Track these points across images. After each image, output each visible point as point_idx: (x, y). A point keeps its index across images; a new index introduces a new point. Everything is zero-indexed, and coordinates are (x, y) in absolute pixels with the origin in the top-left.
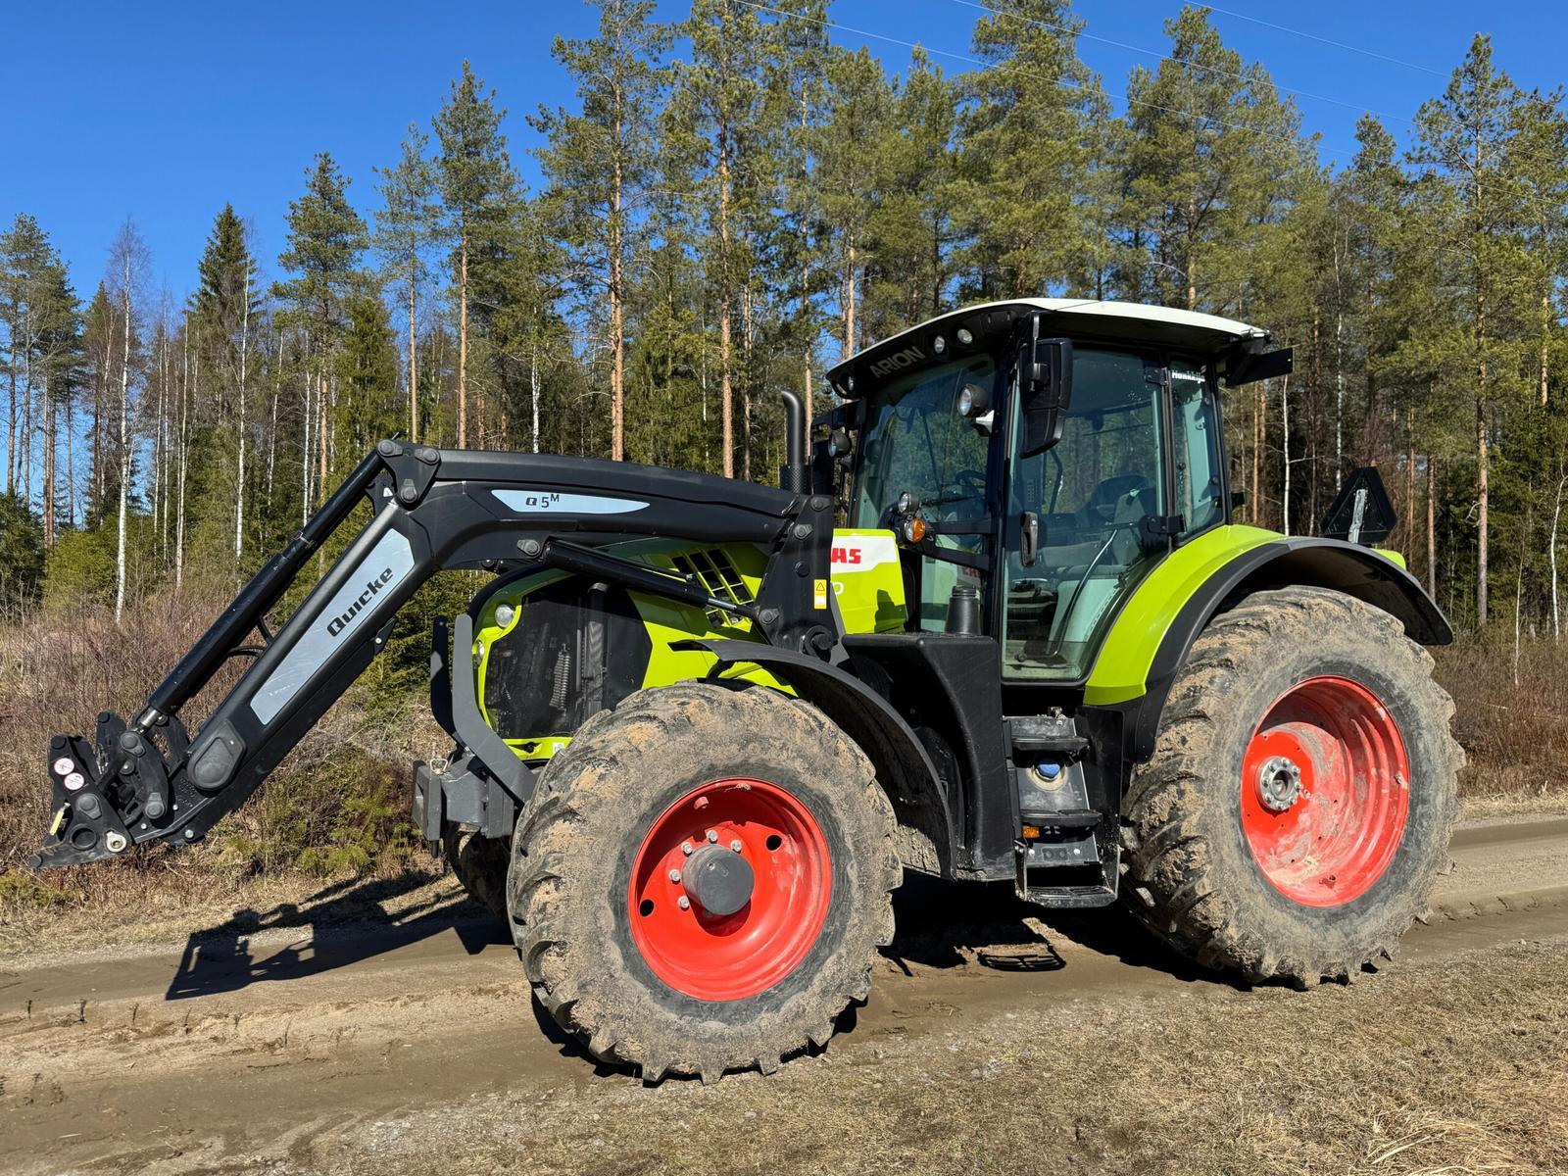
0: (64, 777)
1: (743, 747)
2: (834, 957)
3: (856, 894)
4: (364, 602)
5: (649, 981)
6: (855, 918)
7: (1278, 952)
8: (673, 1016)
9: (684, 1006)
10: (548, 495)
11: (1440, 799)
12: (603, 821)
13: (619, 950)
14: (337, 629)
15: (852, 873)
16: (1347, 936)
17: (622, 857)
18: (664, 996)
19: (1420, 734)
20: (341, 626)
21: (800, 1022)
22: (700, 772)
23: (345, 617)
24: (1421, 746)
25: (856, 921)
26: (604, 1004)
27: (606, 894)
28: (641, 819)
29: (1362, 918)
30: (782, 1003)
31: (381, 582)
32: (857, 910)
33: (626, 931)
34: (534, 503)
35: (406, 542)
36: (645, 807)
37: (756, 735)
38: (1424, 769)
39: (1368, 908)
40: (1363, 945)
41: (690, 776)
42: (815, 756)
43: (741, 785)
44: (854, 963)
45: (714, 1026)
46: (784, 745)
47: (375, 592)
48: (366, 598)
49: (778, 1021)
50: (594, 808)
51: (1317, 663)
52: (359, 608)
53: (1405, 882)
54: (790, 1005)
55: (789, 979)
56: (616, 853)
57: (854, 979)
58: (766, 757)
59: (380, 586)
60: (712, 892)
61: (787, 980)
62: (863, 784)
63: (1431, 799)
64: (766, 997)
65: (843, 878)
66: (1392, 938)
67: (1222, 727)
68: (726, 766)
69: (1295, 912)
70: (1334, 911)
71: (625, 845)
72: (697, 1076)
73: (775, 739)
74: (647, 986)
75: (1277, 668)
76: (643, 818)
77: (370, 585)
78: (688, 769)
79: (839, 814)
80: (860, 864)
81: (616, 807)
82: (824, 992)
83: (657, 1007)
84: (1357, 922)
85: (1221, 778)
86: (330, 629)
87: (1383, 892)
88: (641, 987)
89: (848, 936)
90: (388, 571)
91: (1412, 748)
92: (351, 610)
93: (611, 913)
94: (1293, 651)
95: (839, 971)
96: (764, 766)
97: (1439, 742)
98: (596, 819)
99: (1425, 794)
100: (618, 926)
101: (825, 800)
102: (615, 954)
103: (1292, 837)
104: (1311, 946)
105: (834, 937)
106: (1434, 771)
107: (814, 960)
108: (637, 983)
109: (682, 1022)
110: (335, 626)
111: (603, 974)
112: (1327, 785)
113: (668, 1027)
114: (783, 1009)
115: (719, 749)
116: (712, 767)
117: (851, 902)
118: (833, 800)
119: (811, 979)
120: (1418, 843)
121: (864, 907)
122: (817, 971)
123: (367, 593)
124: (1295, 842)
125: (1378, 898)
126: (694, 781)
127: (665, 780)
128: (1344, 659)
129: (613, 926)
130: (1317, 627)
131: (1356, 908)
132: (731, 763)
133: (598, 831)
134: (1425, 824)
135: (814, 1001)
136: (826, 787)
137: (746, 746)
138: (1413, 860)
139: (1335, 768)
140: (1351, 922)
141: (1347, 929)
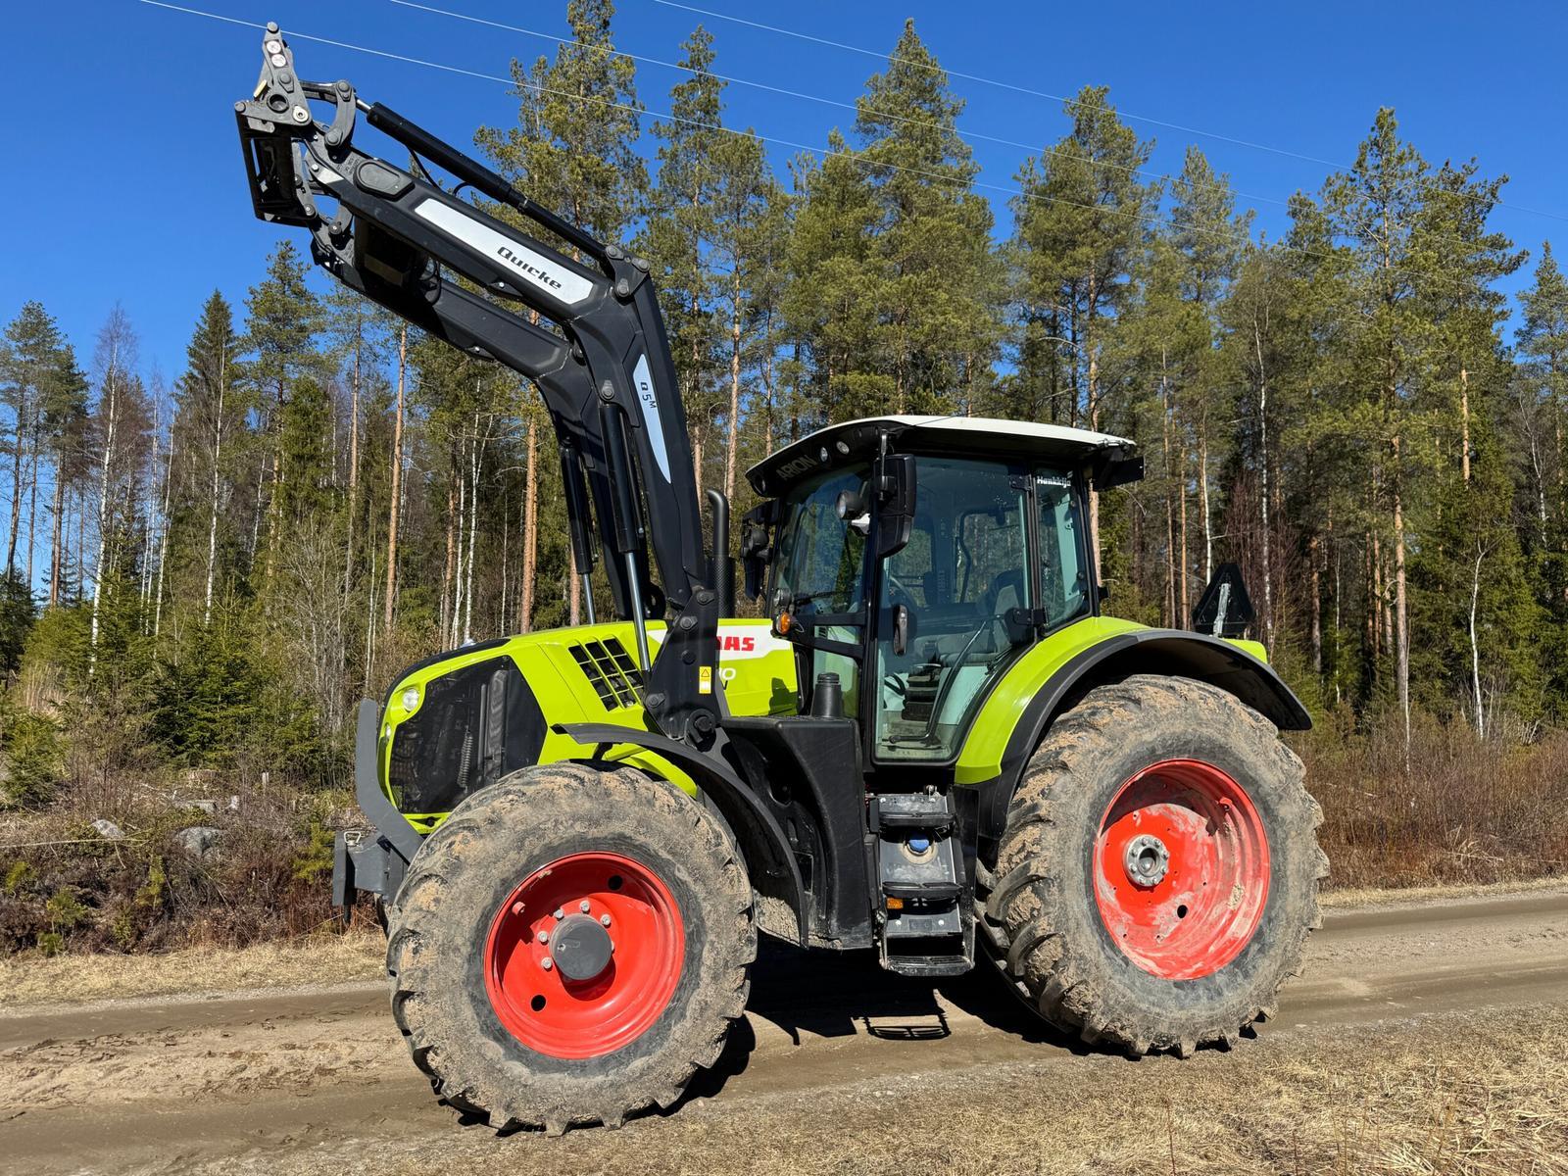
1: (520, 848)
2: (707, 947)
3: (697, 889)
5: (561, 1067)
6: (706, 907)
8: (600, 1078)
9: (603, 1065)
12: (438, 984)
15: (682, 874)
17: (473, 998)
18: (583, 1068)
21: (709, 1013)
22: (496, 891)
25: (709, 908)
26: (535, 1108)
27: (478, 1033)
28: (469, 961)
30: (684, 1009)
32: (704, 899)
33: (516, 1046)
36: (466, 950)
37: (525, 831)
41: (489, 901)
42: (590, 810)
43: (541, 875)
44: (727, 940)
45: (638, 1063)
46: (556, 821)
49: (688, 1026)
50: (424, 979)
54: (692, 1006)
55: (681, 987)
56: (465, 999)
57: (736, 951)
58: (547, 841)
60: (575, 966)
61: (679, 989)
62: (648, 802)
64: (668, 1014)
65: (678, 883)
68: (516, 872)
71: (470, 989)
73: (545, 822)
74: (562, 1071)
76: (470, 959)
78: (484, 898)
79: (641, 839)
80: (684, 864)
81: (441, 967)
82: (715, 978)
83: (582, 1080)
88: (557, 1076)
89: (709, 924)
93: (493, 1043)
95: (718, 954)
96: (550, 850)
98: (430, 987)
101: (622, 837)
105: (698, 931)
107: (692, 959)
108: (552, 1075)
109: (610, 1078)
111: (517, 1090)
113: (601, 1088)
114: (688, 1014)
115: (500, 865)
116: (504, 882)
117: (696, 897)
118: (628, 832)
119: (698, 975)
121: (709, 893)
126: (496, 902)
127: (469, 920)
132: (519, 866)
133: (439, 993)
135: (711, 991)
136: (617, 827)
137: (523, 845)
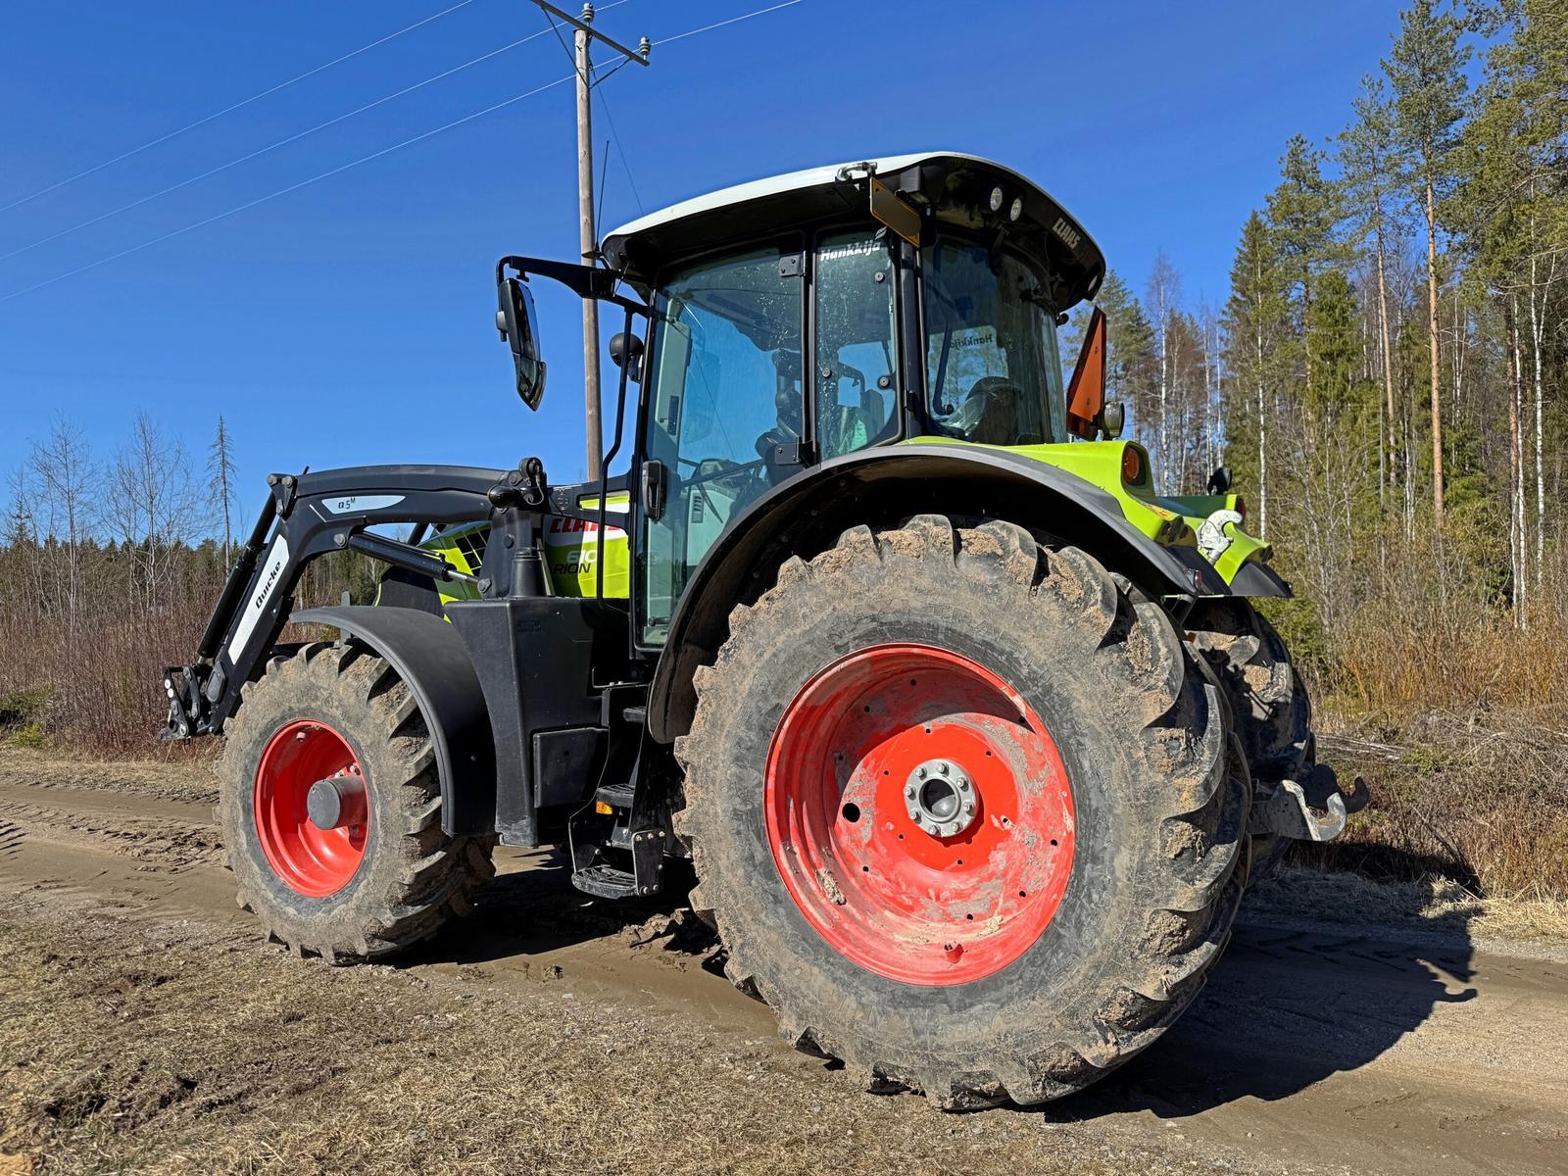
1: (305, 694)
2: (365, 882)
3: (380, 833)
4: (269, 585)
6: (379, 853)
7: (800, 1018)
10: (349, 498)
11: (1124, 860)
12: (235, 741)
13: (245, 837)
14: (259, 603)
15: (378, 813)
16: (917, 1033)
17: (246, 769)
18: (270, 879)
19: (1079, 743)
20: (261, 601)
23: (262, 595)
24: (1086, 764)
25: (379, 856)
27: (238, 794)
29: (955, 1016)
30: (333, 908)
31: (275, 571)
34: (343, 506)
35: (286, 542)
36: (255, 734)
37: (313, 685)
38: (1094, 804)
39: (972, 1005)
40: (944, 1057)
42: (351, 706)
43: (313, 725)
44: (380, 890)
46: (330, 694)
47: (274, 578)
48: (270, 582)
49: (328, 922)
50: (232, 731)
51: (867, 626)
52: (268, 589)
53: (1043, 982)
54: (337, 912)
59: (276, 574)
60: (314, 810)
63: (1107, 857)
66: (1017, 1066)
67: (718, 706)
69: (839, 973)
70: (915, 991)
73: (324, 689)
75: (798, 631)
77: (272, 574)
79: (368, 759)
80: (382, 805)
82: (359, 910)
84: (942, 1020)
85: (715, 768)
86: (257, 603)
87: (1006, 989)
88: (256, 868)
89: (374, 866)
90: (278, 564)
91: (1074, 766)
92: (264, 590)
93: (241, 809)
94: (822, 608)
95: (368, 894)
96: (322, 712)
97: (1121, 762)
98: (232, 738)
99: (1098, 848)
100: (247, 821)
102: (243, 839)
103: (973, 881)
104: (851, 1027)
106: (1111, 809)
110: (259, 601)
114: (332, 914)
115: (291, 694)
116: (293, 709)
117: (377, 838)
118: (363, 745)
120: (1079, 926)
122: (353, 892)
123: (270, 579)
124: (975, 889)
125: (994, 995)
126: (283, 720)
127: (265, 717)
128: (918, 619)
129: (242, 819)
131: (954, 1000)
132: (302, 707)
134: (1095, 897)
135: (352, 915)
137: (308, 693)
138: (1067, 952)
140: (931, 1017)
141: (921, 1023)
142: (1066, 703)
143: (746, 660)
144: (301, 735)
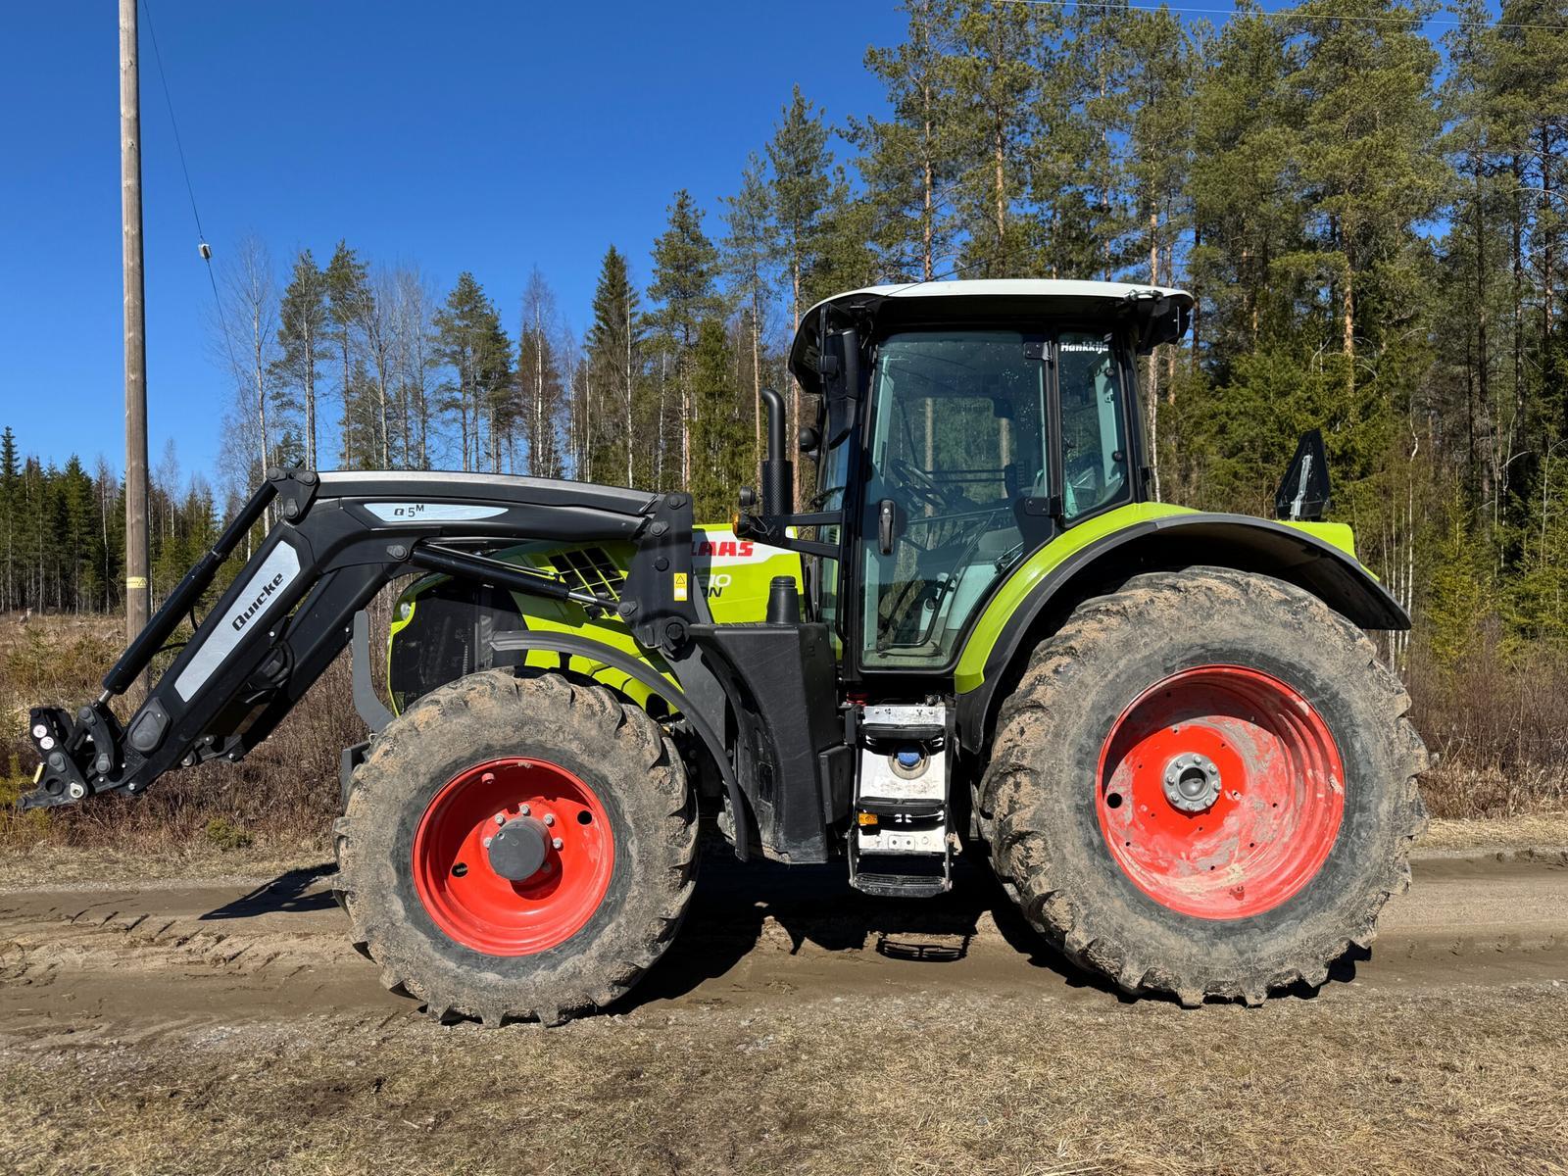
0: (40, 739)
1: (517, 729)
2: (613, 925)
3: (637, 869)
4: (260, 602)
5: (431, 932)
6: (635, 891)
7: (1142, 962)
8: (451, 965)
9: (464, 957)
10: (414, 505)
11: (1385, 807)
12: (384, 792)
13: (400, 903)
14: (240, 625)
15: (633, 849)
16: (1241, 953)
17: (403, 822)
18: (446, 946)
19: (1354, 731)
20: (243, 622)
21: (577, 982)
22: (477, 750)
23: (246, 615)
24: (1358, 746)
25: (636, 893)
26: (388, 948)
27: (388, 853)
28: (420, 791)
29: (1267, 936)
30: (560, 963)
31: (273, 585)
32: (637, 883)
33: (409, 887)
34: (402, 513)
35: (294, 550)
36: (423, 780)
37: (532, 718)
38: (1363, 772)
39: (1277, 925)
40: (1265, 965)
41: (467, 754)
42: (593, 739)
43: (521, 763)
44: (634, 932)
45: (490, 977)
46: (561, 728)
47: (269, 594)
48: (262, 599)
49: (553, 978)
50: (377, 780)
51: (1198, 651)
52: (257, 607)
53: (1331, 899)
54: (568, 965)
55: (569, 942)
56: (396, 818)
57: (636, 948)
58: (543, 738)
59: (273, 589)
60: (502, 859)
61: (567, 943)
62: (646, 766)
63: (1372, 806)
64: (545, 956)
65: (624, 853)
66: (1312, 961)
68: (503, 746)
69: (1171, 922)
70: (1229, 924)
71: (406, 813)
72: (478, 1020)
73: (551, 722)
74: (428, 936)
75: (1138, 656)
76: (422, 790)
77: (265, 588)
78: (464, 750)
79: (619, 793)
80: (640, 840)
81: (395, 780)
82: (602, 957)
83: (437, 956)
84: (1258, 939)
86: (235, 625)
87: (1301, 909)
88: (422, 936)
89: (627, 907)
90: (280, 576)
91: (1347, 747)
92: (250, 609)
93: (392, 870)
94: (1160, 637)
95: (618, 938)
96: (542, 748)
97: (1383, 742)
98: (377, 789)
99: (1365, 801)
100: (400, 883)
101: (604, 779)
102: (397, 906)
103: (1214, 841)
104: (1189, 960)
105: (614, 907)
106: (1376, 774)
107: (594, 926)
108: (419, 933)
109: (460, 971)
110: (238, 622)
111: (385, 922)
112: (1262, 786)
113: (446, 973)
114: (560, 969)
115: (494, 730)
116: (489, 747)
117: (632, 876)
118: (611, 779)
119: (590, 944)
120: (1353, 856)
121: (645, 880)
122: (595, 937)
123: (262, 595)
124: (1217, 847)
125: (1293, 915)
126: (472, 759)
127: (441, 758)
128: (1239, 647)
129: (395, 882)
130: (1195, 612)
131: (1262, 925)
132: (508, 743)
133: (380, 799)
134: (1363, 834)
135: (591, 965)
136: (605, 768)
137: (522, 728)
138: (1345, 875)
139: (1274, 767)
140: (1250, 939)
141: (1243, 945)
142: (1346, 706)
143: (1089, 680)
144: (488, 776)
